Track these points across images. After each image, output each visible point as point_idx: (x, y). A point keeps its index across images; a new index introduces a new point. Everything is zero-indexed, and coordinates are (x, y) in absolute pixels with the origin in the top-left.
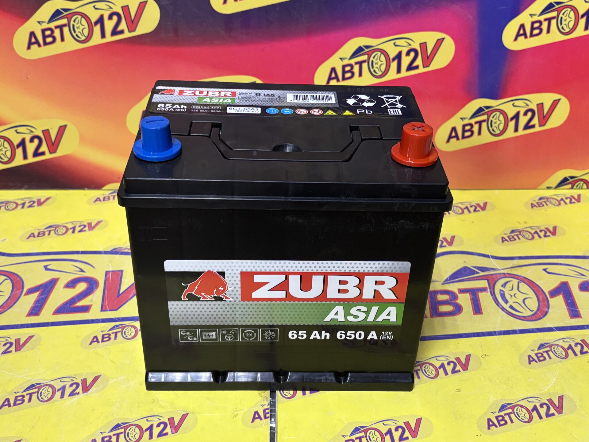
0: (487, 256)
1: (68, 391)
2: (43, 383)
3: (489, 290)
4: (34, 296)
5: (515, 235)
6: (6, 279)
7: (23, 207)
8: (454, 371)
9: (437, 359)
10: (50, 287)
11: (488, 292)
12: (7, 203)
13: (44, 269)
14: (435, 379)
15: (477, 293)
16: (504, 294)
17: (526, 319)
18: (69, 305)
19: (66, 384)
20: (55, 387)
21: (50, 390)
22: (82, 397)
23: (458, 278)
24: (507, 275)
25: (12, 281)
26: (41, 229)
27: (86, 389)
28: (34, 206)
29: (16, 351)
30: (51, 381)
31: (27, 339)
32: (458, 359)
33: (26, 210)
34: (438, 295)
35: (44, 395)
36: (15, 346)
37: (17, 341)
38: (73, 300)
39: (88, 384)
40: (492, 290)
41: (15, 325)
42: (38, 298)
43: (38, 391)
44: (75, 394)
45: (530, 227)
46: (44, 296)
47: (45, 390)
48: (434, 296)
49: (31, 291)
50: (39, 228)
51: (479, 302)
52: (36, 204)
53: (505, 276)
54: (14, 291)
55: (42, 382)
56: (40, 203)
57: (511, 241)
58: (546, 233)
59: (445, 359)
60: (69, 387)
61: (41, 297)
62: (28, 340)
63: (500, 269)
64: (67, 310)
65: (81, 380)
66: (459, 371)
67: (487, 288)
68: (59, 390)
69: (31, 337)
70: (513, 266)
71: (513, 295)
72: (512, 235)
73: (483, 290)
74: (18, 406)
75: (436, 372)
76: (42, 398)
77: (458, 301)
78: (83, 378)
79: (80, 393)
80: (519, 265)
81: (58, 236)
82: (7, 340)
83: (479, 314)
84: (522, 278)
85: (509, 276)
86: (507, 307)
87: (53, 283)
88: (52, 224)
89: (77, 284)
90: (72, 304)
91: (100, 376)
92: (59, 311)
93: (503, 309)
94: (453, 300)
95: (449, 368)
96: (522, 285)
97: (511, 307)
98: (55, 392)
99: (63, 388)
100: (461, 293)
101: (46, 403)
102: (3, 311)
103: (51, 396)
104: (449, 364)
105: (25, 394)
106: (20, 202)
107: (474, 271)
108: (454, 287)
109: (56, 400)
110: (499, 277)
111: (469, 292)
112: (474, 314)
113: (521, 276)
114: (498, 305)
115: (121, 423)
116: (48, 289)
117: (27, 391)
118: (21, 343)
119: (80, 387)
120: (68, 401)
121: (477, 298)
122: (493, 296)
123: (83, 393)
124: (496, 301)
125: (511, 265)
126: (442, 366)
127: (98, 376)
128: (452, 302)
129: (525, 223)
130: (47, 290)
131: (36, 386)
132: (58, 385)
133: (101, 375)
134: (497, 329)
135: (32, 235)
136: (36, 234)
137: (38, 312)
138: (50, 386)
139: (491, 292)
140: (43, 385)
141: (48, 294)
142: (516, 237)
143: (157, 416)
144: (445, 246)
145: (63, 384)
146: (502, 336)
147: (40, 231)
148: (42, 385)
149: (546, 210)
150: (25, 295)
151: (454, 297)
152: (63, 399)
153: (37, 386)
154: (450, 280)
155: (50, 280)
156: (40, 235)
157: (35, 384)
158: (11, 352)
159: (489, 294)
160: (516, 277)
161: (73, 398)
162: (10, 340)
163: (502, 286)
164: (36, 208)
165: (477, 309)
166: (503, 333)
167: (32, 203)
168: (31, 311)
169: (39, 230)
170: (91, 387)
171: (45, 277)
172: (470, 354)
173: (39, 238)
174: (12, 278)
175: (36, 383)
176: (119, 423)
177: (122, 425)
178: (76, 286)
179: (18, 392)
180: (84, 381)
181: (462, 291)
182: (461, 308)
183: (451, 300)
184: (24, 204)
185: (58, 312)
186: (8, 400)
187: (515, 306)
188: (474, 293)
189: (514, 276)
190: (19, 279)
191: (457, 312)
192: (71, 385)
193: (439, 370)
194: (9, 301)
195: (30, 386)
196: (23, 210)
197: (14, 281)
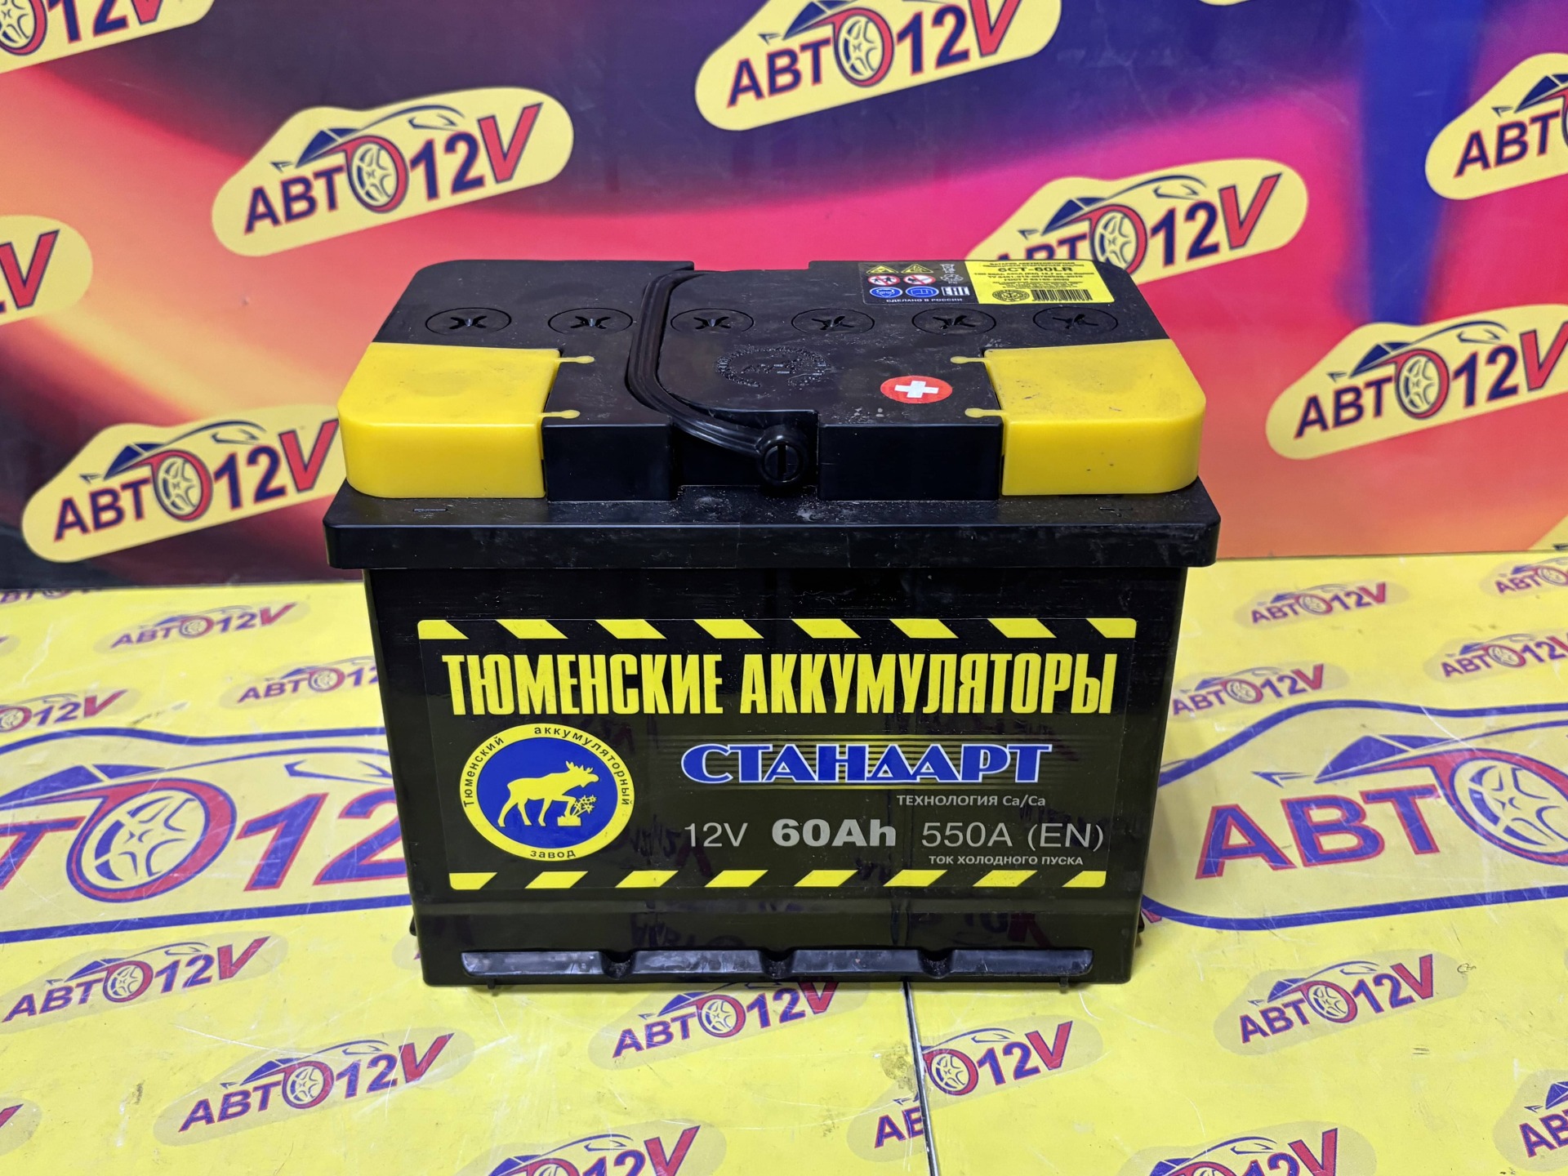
0: (1416, 710)
1: (367, 1076)
2: (298, 1059)
3: (1440, 792)
4: (264, 840)
5: (1475, 657)
6: (187, 800)
7: (225, 629)
8: (1396, 1001)
9: (1345, 971)
10: (303, 816)
11: (1439, 797)
12: (184, 619)
13: (285, 773)
14: (1350, 1023)
15: (1410, 798)
16: (1482, 800)
17: (1557, 860)
18: (355, 860)
19: (358, 1059)
20: (330, 1069)
21: (318, 1075)
22: (403, 1092)
23: (1355, 765)
24: (1480, 754)
25: (204, 804)
26: (272, 679)
27: (415, 1070)
28: (253, 626)
29: (222, 976)
30: (319, 1052)
31: (250, 947)
32: (1399, 968)
33: (233, 634)
34: (1311, 809)
35: (302, 1088)
36: (220, 967)
37: (225, 952)
38: (364, 848)
39: (419, 1059)
40: (1449, 792)
41: (217, 913)
42: (274, 843)
43: (284, 1080)
44: (387, 1085)
45: (1510, 637)
46: (288, 840)
47: (303, 1079)
48: (1300, 813)
49: (255, 827)
50: (268, 677)
51: (1421, 822)
52: (257, 621)
53: (1474, 755)
54: (209, 829)
55: (294, 1057)
56: (267, 618)
57: (1467, 671)
58: (1552, 649)
59: (1365, 970)
60: (368, 1067)
61: (281, 842)
62: (252, 950)
63: (1457, 739)
64: (351, 873)
65: (400, 1047)
66: (1410, 1000)
67: (1434, 786)
68: (340, 1075)
69: (259, 943)
70: (1488, 731)
71: (1506, 801)
72: (1468, 656)
73: (1427, 791)
74: (233, 1119)
75: (1348, 1005)
76: (297, 1098)
77: (1367, 823)
78: (405, 1042)
79: (398, 1080)
80: (1502, 728)
81: (320, 694)
82: (198, 950)
83: (1428, 853)
84: (1520, 761)
85: (1485, 756)
86: (1497, 831)
87: (310, 807)
88: (302, 666)
89: (375, 808)
90: (364, 858)
91: (450, 1036)
92: (330, 875)
93: (1489, 837)
94: (1353, 821)
95: (1383, 993)
96: (1523, 775)
97: (1509, 831)
98: (330, 1081)
99: (353, 1072)
100: (1371, 803)
101: (307, 1109)
102: (183, 879)
103: (322, 1091)
104: (1378, 981)
105: (250, 1087)
106: (217, 617)
107: (1392, 747)
108: (1351, 788)
109: (335, 1103)
110: (1460, 759)
111: (1391, 797)
112: (1416, 853)
113: (1516, 755)
114: (1474, 829)
115: (516, 1158)
116: (300, 820)
117: (255, 1080)
118: (235, 957)
119: (399, 1065)
120: (368, 1103)
121: (1413, 811)
122: (1456, 806)
123: (407, 1081)
124: (1467, 819)
125: (1482, 730)
126: (1361, 987)
127: (445, 1037)
128: (1353, 824)
129: (1493, 627)
130: (295, 824)
131: (278, 1066)
132: (338, 1062)
133: (452, 1034)
134: (1487, 889)
135: (251, 694)
136: (262, 690)
137: (275, 879)
138: (318, 1066)
139: (1447, 796)
140: (299, 1064)
141: (301, 833)
142: (1477, 662)
143: (614, 1135)
144: (1303, 690)
145: (350, 1060)
146: (1505, 906)
147: (271, 682)
148: (296, 1062)
149: (1538, 597)
150: (239, 837)
151: (1353, 813)
152: (351, 1098)
153: (283, 1066)
154: (1335, 770)
155: (303, 799)
156: (272, 692)
157: (277, 1062)
158: (208, 980)
159: (1443, 801)
160: (1504, 757)
161: (381, 1094)
162: (204, 951)
163: (1473, 780)
164: (258, 630)
165: (1423, 841)
166: (1506, 898)
167: (246, 618)
168: (256, 878)
169: (268, 680)
170: (429, 1065)
171: (289, 793)
172: (1430, 953)
173: (269, 699)
174: (205, 797)
175: (279, 1058)
176: (512, 1156)
177: (519, 1164)
178: (371, 813)
179: (230, 1084)
180: (408, 1050)
181: (1373, 797)
182: (1379, 839)
183: (1347, 821)
184: (226, 623)
185: (328, 876)
186: (204, 1105)
187: (1518, 827)
188: (1404, 801)
189: (1498, 755)
190: (221, 798)
191: (1370, 850)
192: (374, 1063)
193: (1356, 1000)
194: (199, 853)
195: (263, 1066)
196: (226, 635)
197: (210, 805)
